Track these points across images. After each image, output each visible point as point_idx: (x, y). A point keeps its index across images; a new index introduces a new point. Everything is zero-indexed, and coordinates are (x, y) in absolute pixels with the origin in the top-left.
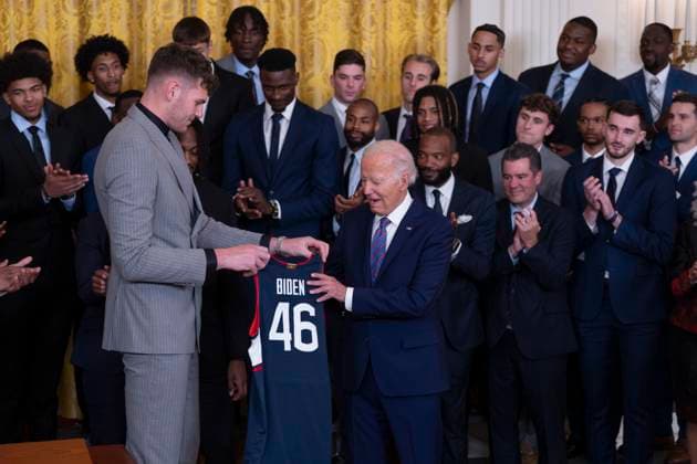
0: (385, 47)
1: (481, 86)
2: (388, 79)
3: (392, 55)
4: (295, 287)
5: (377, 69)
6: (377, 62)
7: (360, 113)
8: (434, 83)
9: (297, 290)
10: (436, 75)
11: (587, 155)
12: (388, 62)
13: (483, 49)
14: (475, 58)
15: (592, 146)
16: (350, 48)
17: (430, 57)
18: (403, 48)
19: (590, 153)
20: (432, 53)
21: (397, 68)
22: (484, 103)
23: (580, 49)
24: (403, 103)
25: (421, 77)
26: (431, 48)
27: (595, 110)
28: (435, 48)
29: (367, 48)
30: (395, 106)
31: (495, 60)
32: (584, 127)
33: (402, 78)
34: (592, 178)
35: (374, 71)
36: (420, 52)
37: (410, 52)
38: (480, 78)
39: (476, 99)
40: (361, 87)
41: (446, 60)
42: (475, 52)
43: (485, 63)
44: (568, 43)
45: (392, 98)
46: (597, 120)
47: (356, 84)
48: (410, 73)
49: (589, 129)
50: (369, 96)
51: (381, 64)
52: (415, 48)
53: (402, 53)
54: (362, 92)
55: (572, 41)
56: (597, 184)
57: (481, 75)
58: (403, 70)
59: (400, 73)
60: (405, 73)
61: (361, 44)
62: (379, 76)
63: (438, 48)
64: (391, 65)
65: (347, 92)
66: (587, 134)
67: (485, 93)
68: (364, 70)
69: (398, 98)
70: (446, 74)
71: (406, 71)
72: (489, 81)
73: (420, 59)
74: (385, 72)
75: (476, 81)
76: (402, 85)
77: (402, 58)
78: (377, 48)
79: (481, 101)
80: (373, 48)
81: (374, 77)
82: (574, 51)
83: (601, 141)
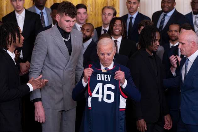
0: (96, 3)
1: (131, 18)
2: (97, 16)
3: (98, 6)
4: (106, 78)
5: (92, 12)
6: (93, 9)
7: (86, 28)
8: (114, 17)
9: (107, 79)
10: (115, 14)
11: (171, 45)
12: (97, 9)
13: (132, 3)
14: (129, 7)
15: (173, 41)
16: (82, 3)
17: (113, 7)
18: (102, 3)
19: (173, 44)
20: (114, 5)
21: (100, 11)
22: (133, 24)
23: (170, 5)
24: (102, 25)
25: (109, 14)
26: (113, 3)
27: (175, 27)
28: (115, 4)
29: (88, 3)
30: (100, 26)
31: (137, 8)
32: (170, 34)
33: (102, 15)
34: (173, 56)
35: (91, 12)
36: (109, 5)
37: (105, 5)
38: (131, 15)
39: (130, 23)
40: (86, 17)
41: (119, 8)
42: (129, 5)
43: (133, 9)
44: (165, 4)
45: (98, 22)
46: (176, 31)
47: (84, 16)
48: (105, 13)
49: (172, 35)
50: (89, 21)
51: (94, 10)
52: (107, 4)
53: (102, 5)
54: (87, 20)
55: (166, 3)
56: (175, 58)
57: (132, 14)
58: (102, 12)
59: (101, 13)
60: (103, 13)
61: (86, 2)
62: (93, 14)
63: (116, 3)
64: (98, 10)
65: (81, 19)
66: (172, 36)
67: (133, 21)
68: (87, 11)
69: (100, 23)
70: (119, 13)
71: (103, 12)
72: (134, 16)
73: (109, 8)
74: (96, 13)
75: (130, 16)
76: (102, 18)
77: (102, 8)
78: (92, 3)
79: (132, 24)
80: (91, 3)
81: (91, 15)
82: (167, 6)
83: (177, 39)
